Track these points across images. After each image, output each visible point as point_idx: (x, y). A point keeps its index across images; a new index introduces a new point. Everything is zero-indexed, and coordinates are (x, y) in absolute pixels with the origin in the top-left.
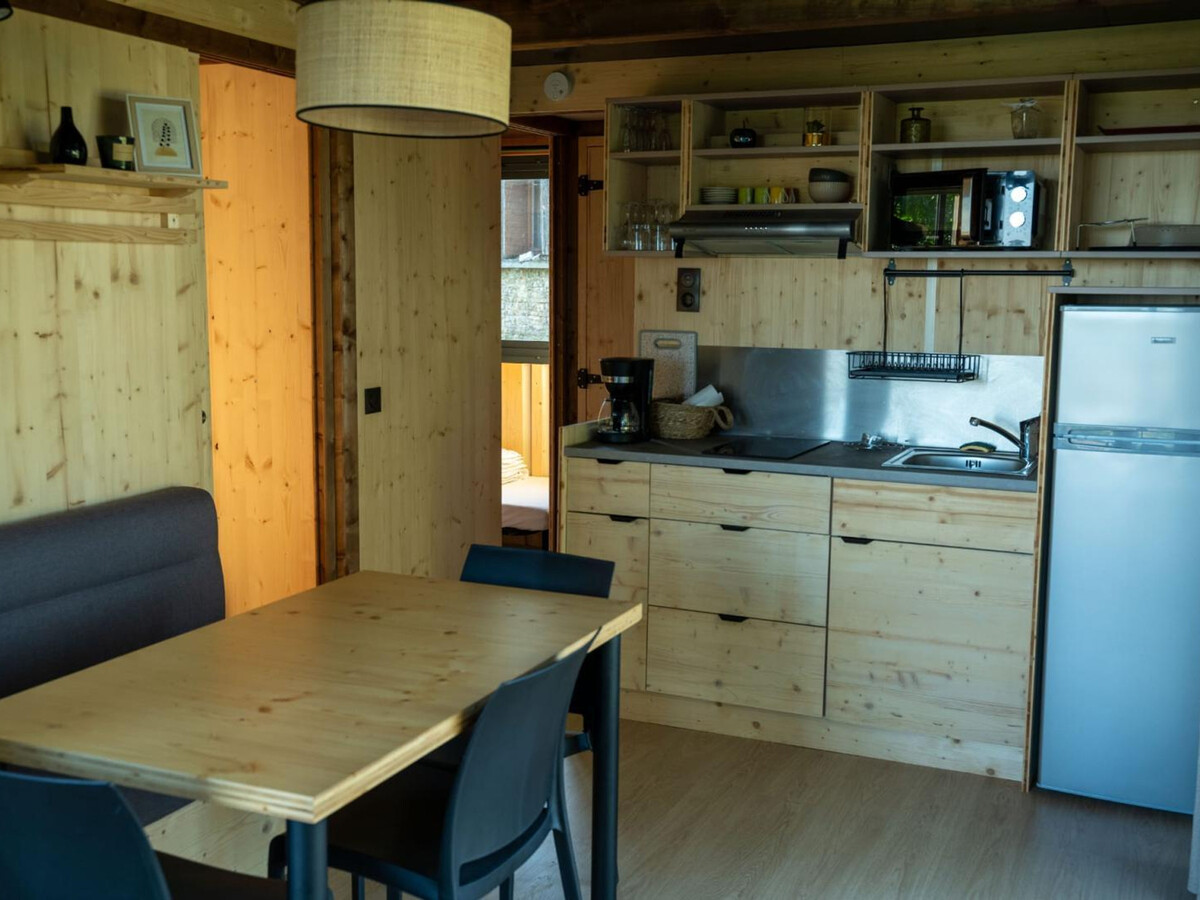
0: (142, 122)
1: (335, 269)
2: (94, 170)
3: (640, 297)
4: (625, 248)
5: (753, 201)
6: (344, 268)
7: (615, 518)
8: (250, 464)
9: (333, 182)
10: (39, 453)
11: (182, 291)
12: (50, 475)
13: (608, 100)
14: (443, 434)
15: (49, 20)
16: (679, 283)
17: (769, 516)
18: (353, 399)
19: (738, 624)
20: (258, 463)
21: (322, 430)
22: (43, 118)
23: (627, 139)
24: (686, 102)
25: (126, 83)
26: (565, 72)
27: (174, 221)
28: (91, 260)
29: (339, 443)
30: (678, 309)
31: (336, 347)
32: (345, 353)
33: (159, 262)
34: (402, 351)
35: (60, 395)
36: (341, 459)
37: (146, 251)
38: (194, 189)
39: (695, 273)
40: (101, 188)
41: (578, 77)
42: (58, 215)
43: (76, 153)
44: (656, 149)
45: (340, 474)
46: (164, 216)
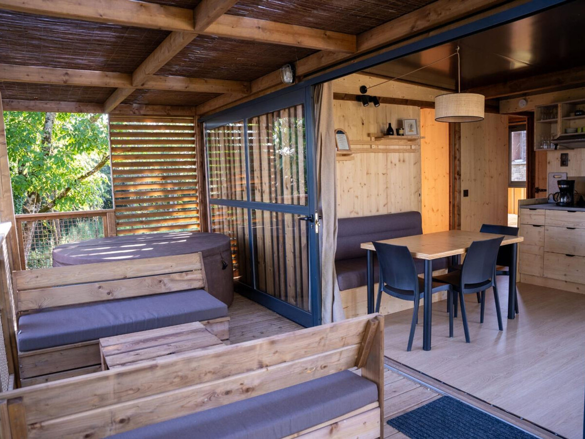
0: (406, 125)
1: (455, 158)
2: (395, 136)
3: (549, 163)
4: (542, 148)
5: (582, 131)
6: (458, 157)
7: (534, 226)
8: (433, 210)
9: (455, 135)
10: (382, 201)
11: (415, 164)
12: (384, 206)
13: (536, 106)
14: (487, 204)
15: (387, 104)
16: (561, 158)
17: (582, 225)
18: (460, 192)
19: (572, 257)
20: (435, 210)
21: (451, 201)
22: (385, 126)
23: (542, 116)
24: (559, 105)
25: (403, 116)
26: (525, 99)
27: (413, 147)
28: (394, 157)
29: (456, 204)
30: (561, 166)
31: (455, 179)
32: (458, 180)
33: (410, 157)
34: (475, 180)
35: (387, 188)
36: (456, 208)
37: (407, 155)
38: (417, 139)
40: (397, 140)
41: (529, 100)
42: (388, 147)
43: (391, 133)
44: (552, 118)
45: (456, 212)
46: (411, 146)
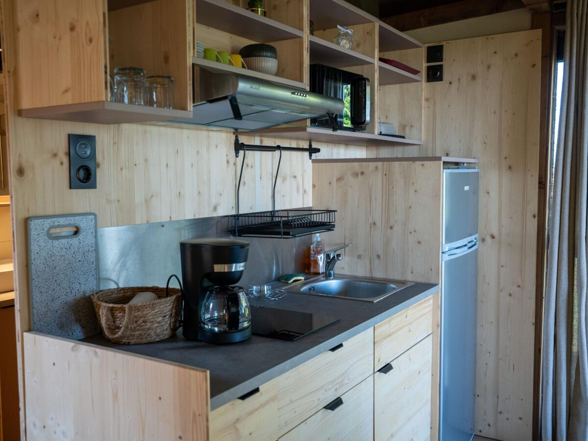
3: (21, 172)
16: (70, 153)
17: (348, 379)
30: (72, 186)
39: (90, 140)
